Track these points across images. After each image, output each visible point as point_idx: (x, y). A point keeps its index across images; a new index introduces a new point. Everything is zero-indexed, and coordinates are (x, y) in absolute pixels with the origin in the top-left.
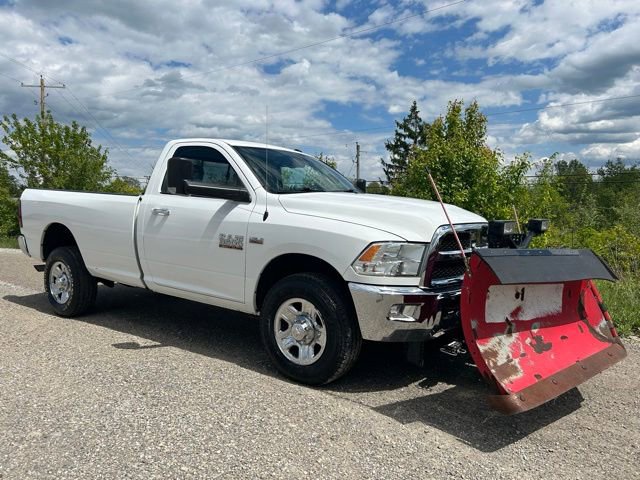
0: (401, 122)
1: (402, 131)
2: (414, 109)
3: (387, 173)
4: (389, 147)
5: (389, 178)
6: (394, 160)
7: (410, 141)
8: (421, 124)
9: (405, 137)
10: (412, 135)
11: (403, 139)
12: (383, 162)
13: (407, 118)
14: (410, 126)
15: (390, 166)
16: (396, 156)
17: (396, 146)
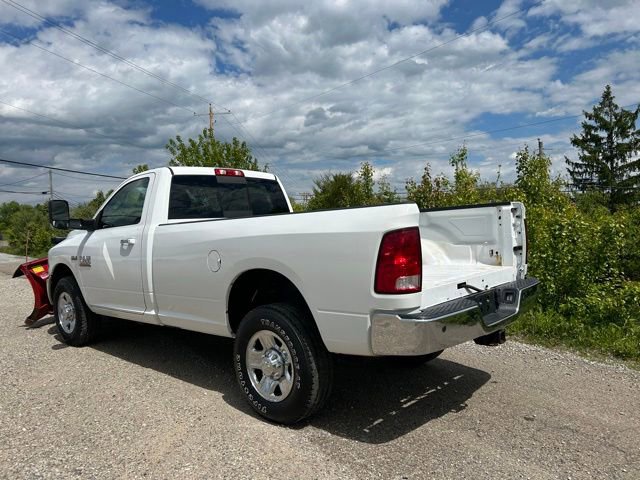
0: (591, 111)
1: (592, 123)
2: (607, 95)
3: (572, 173)
4: (575, 142)
5: (575, 180)
6: (583, 158)
7: (603, 134)
8: (617, 111)
9: (596, 130)
10: (605, 126)
11: (593, 132)
12: (568, 161)
13: (598, 106)
14: (602, 115)
15: (577, 165)
16: (586, 153)
17: (584, 141)
